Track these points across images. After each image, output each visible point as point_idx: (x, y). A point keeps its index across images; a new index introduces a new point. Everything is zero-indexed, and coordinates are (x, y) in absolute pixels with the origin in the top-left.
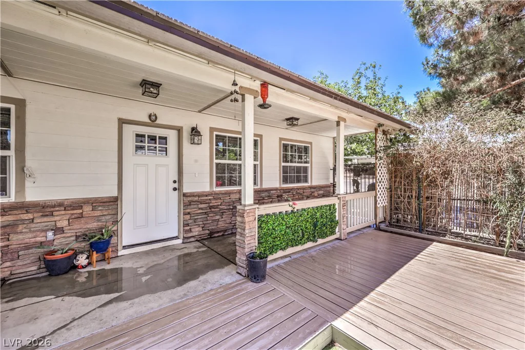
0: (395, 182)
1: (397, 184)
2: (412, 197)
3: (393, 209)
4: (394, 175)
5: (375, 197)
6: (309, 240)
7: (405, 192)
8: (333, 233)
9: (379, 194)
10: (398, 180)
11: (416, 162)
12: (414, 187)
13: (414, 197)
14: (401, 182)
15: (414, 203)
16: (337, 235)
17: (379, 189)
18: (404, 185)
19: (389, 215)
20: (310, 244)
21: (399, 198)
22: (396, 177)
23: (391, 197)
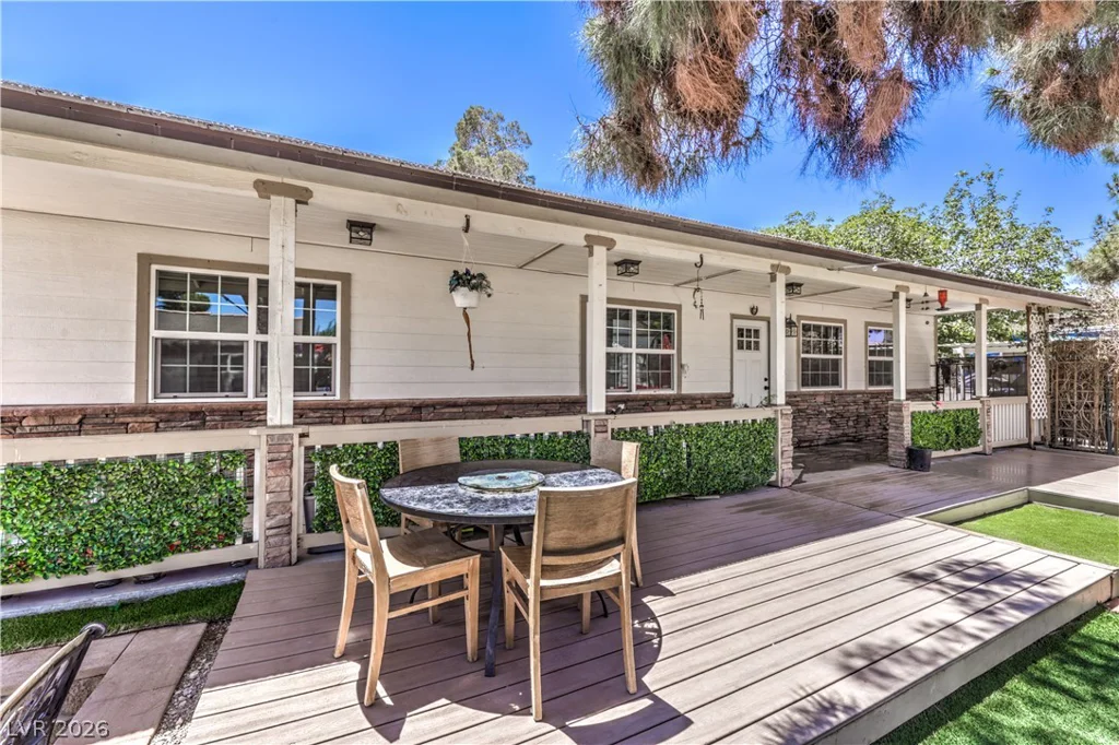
0: (1061, 384)
1: (1064, 386)
2: (1093, 405)
3: (1057, 424)
4: (1057, 372)
5: (1028, 405)
6: (951, 446)
7: (1079, 398)
8: (976, 444)
9: (1034, 401)
10: (1067, 380)
11: (1102, 355)
12: (1097, 392)
13: (1096, 405)
14: (1072, 385)
15: (1096, 415)
16: (979, 449)
17: (1033, 394)
18: (1079, 388)
19: (1049, 432)
20: (951, 452)
21: (1069, 407)
22: (1062, 376)
23: (1053, 406)
